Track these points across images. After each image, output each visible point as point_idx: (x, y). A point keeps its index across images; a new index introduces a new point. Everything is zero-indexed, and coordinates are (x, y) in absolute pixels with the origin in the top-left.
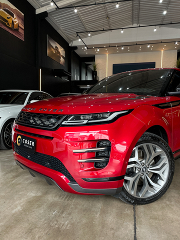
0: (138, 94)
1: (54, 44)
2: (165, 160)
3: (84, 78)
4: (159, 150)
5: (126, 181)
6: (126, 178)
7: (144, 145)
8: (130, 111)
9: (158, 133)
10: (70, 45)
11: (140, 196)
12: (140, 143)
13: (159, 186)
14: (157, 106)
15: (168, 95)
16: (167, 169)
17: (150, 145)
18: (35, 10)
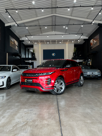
0: (56, 67)
1: (13, 40)
2: (63, 84)
3: (27, 57)
4: (62, 81)
5: (54, 89)
6: (54, 88)
7: (58, 80)
8: (55, 72)
9: (61, 77)
10: (20, 39)
11: (58, 93)
12: (57, 79)
13: (62, 91)
14: (61, 71)
15: (64, 68)
16: (64, 86)
17: (60, 80)
18: (5, 24)
